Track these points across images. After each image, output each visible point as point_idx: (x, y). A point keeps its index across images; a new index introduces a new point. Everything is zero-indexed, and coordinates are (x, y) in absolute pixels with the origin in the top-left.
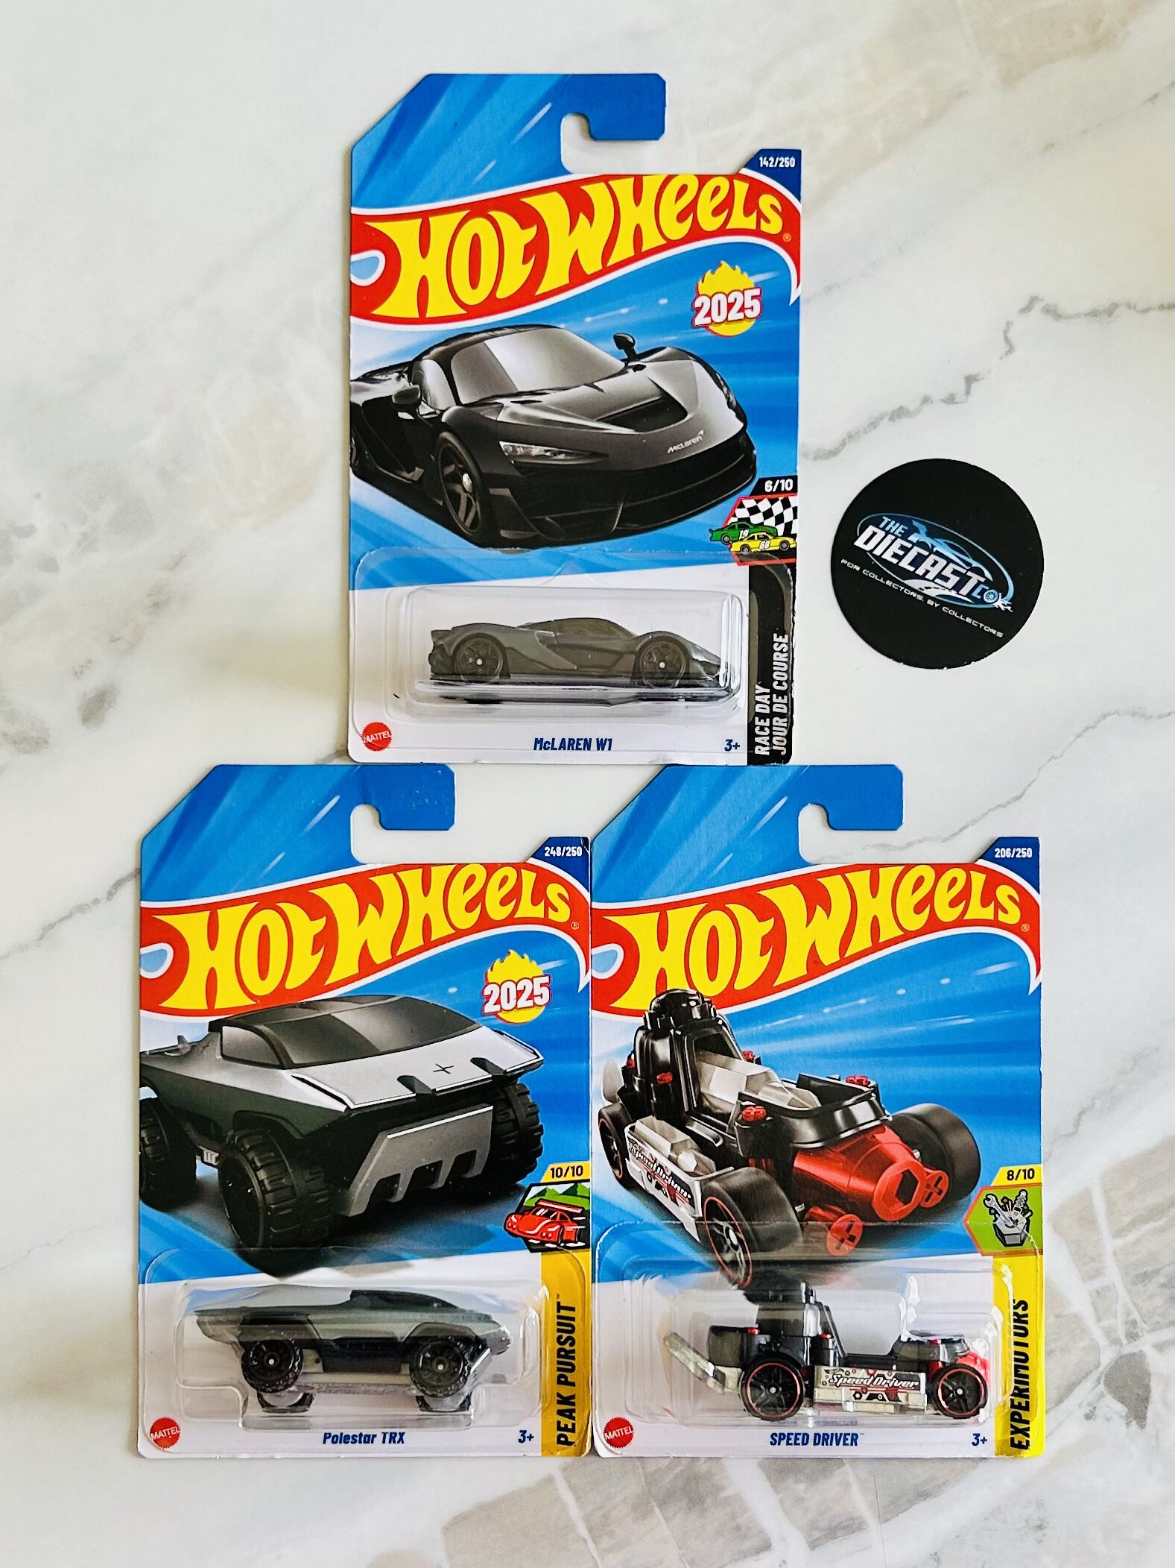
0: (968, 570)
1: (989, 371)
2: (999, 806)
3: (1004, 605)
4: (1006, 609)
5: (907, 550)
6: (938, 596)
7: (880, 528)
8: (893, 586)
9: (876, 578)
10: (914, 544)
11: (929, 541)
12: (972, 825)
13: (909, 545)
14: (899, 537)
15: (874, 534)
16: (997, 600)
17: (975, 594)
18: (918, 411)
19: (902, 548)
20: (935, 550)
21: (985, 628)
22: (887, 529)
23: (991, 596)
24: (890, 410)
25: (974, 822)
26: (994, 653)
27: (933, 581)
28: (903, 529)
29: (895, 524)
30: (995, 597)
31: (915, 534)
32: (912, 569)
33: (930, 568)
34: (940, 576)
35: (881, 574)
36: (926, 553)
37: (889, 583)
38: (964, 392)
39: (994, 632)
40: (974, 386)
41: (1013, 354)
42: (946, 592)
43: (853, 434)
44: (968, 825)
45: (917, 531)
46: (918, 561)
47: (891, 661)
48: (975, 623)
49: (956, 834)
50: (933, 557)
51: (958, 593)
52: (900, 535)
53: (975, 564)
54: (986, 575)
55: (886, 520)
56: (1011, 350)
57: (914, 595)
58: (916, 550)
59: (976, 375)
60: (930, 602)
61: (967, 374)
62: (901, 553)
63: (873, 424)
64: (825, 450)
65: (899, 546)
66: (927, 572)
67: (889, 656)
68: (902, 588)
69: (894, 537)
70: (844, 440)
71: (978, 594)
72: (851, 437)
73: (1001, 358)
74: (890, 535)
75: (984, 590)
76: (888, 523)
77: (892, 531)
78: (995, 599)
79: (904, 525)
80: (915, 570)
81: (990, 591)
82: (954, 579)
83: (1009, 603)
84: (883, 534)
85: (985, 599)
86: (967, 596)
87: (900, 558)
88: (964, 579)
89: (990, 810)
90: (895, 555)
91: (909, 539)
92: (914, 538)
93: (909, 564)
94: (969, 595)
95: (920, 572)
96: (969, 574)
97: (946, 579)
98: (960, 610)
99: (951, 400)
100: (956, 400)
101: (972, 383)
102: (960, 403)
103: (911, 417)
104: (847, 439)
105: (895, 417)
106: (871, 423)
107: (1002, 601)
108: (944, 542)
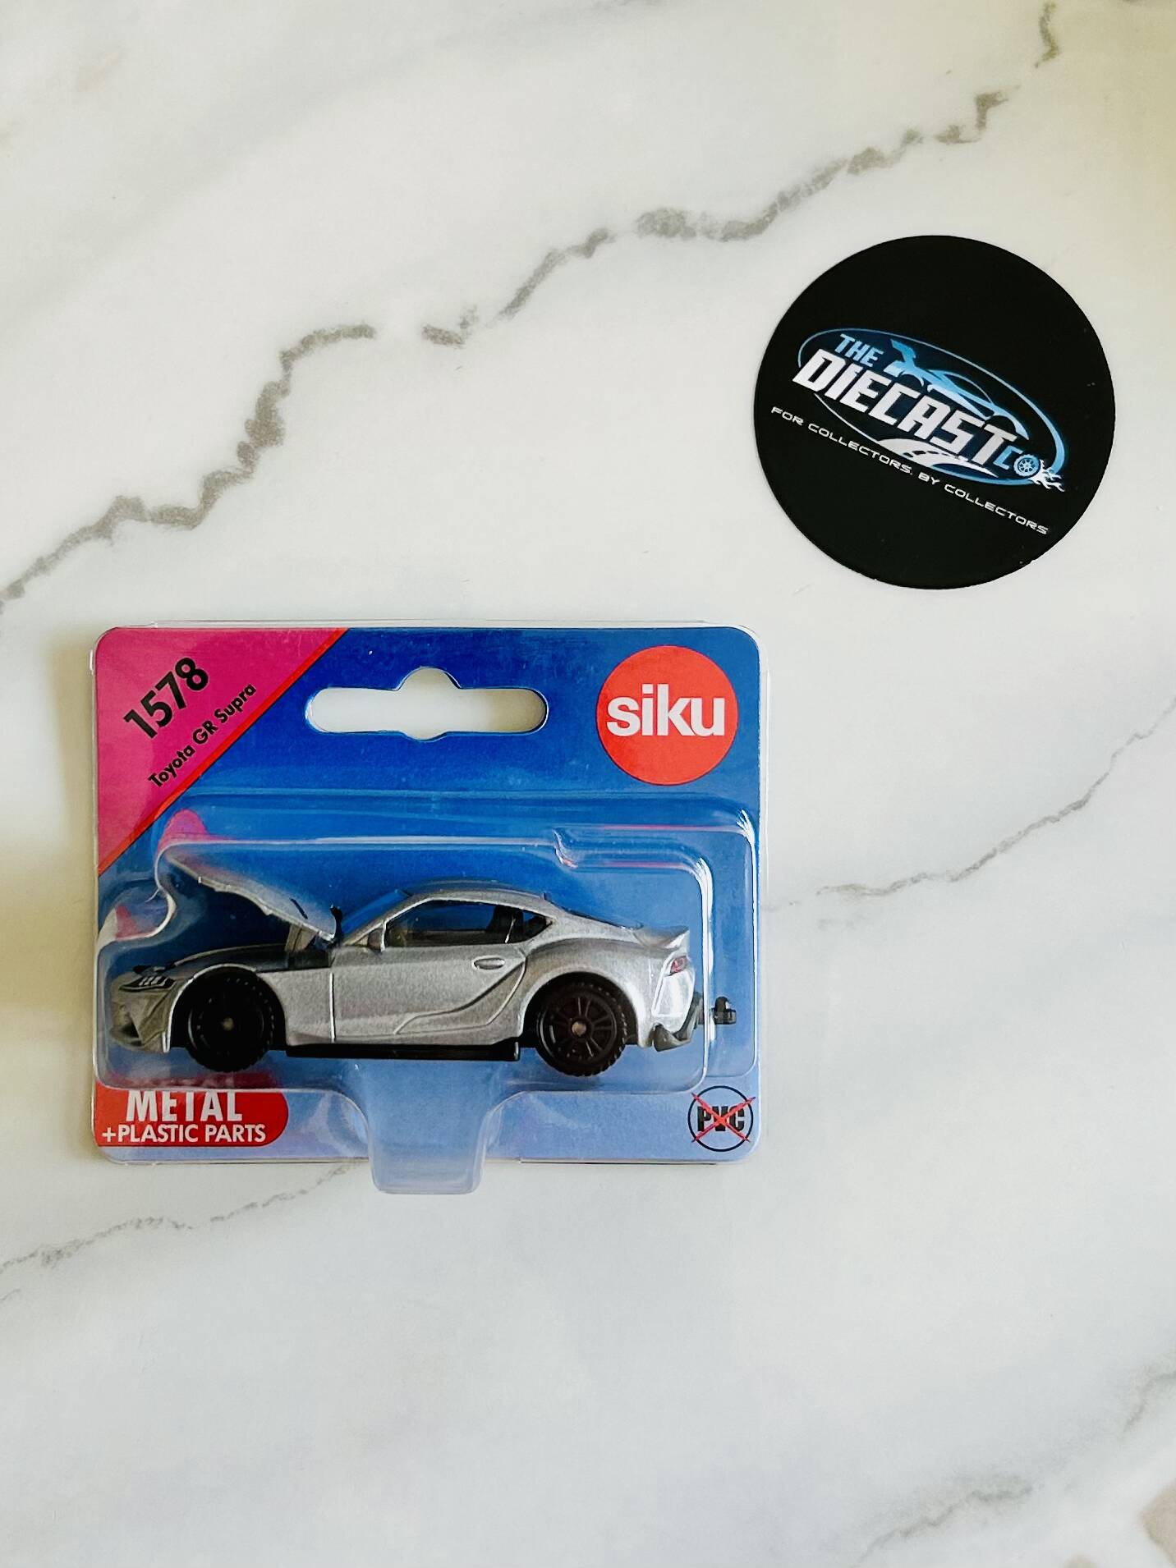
1: (1017, 88)
2: (1047, 819)
3: (1049, 480)
4: (1054, 487)
5: (882, 390)
6: (936, 466)
7: (836, 354)
8: (860, 451)
9: (831, 438)
10: (894, 380)
11: (920, 374)
12: (1002, 851)
13: (886, 382)
14: (869, 368)
15: (827, 363)
16: (1034, 474)
17: (999, 462)
18: (898, 156)
19: (875, 386)
20: (930, 388)
21: (1017, 519)
22: (849, 354)
23: (1027, 466)
24: (850, 158)
25: (1006, 846)
26: (1033, 562)
27: (927, 441)
28: (876, 354)
29: (860, 348)
30: (1033, 466)
31: (897, 362)
32: (891, 421)
33: (922, 420)
34: (939, 432)
35: (840, 430)
36: (915, 394)
37: (852, 445)
38: (975, 122)
39: (1033, 525)
40: (992, 113)
41: (1057, 57)
42: (951, 460)
43: (789, 196)
45: (899, 356)
46: (902, 408)
47: (859, 576)
48: (999, 511)
49: (975, 868)
50: (927, 402)
51: (970, 461)
52: (871, 365)
53: (999, 412)
54: (1017, 431)
55: (847, 339)
56: (1052, 51)
57: (897, 465)
58: (897, 390)
59: (995, 94)
60: (924, 477)
61: (981, 93)
62: (873, 394)
63: (823, 179)
64: (742, 223)
65: (871, 382)
66: (918, 425)
67: (858, 571)
69: (859, 369)
70: (775, 205)
71: (1005, 463)
72: (785, 201)
73: (1037, 66)
74: (853, 365)
75: (1014, 456)
76: (851, 344)
77: (856, 358)
78: (1034, 470)
79: (879, 349)
80: (897, 424)
82: (964, 438)
83: (1059, 477)
84: (843, 362)
85: (1018, 472)
86: (985, 466)
87: (871, 403)
88: (981, 437)
89: (1031, 827)
90: (863, 399)
91: (885, 371)
92: (894, 369)
93: (889, 413)
94: (989, 464)
95: (906, 425)
96: (989, 428)
97: (951, 438)
98: (975, 489)
99: (952, 136)
100: (961, 137)
101: (988, 108)
102: (969, 142)
103: (883, 167)
104: (779, 206)
105: (860, 167)
106: (818, 177)
107: (1046, 473)
108: (947, 376)
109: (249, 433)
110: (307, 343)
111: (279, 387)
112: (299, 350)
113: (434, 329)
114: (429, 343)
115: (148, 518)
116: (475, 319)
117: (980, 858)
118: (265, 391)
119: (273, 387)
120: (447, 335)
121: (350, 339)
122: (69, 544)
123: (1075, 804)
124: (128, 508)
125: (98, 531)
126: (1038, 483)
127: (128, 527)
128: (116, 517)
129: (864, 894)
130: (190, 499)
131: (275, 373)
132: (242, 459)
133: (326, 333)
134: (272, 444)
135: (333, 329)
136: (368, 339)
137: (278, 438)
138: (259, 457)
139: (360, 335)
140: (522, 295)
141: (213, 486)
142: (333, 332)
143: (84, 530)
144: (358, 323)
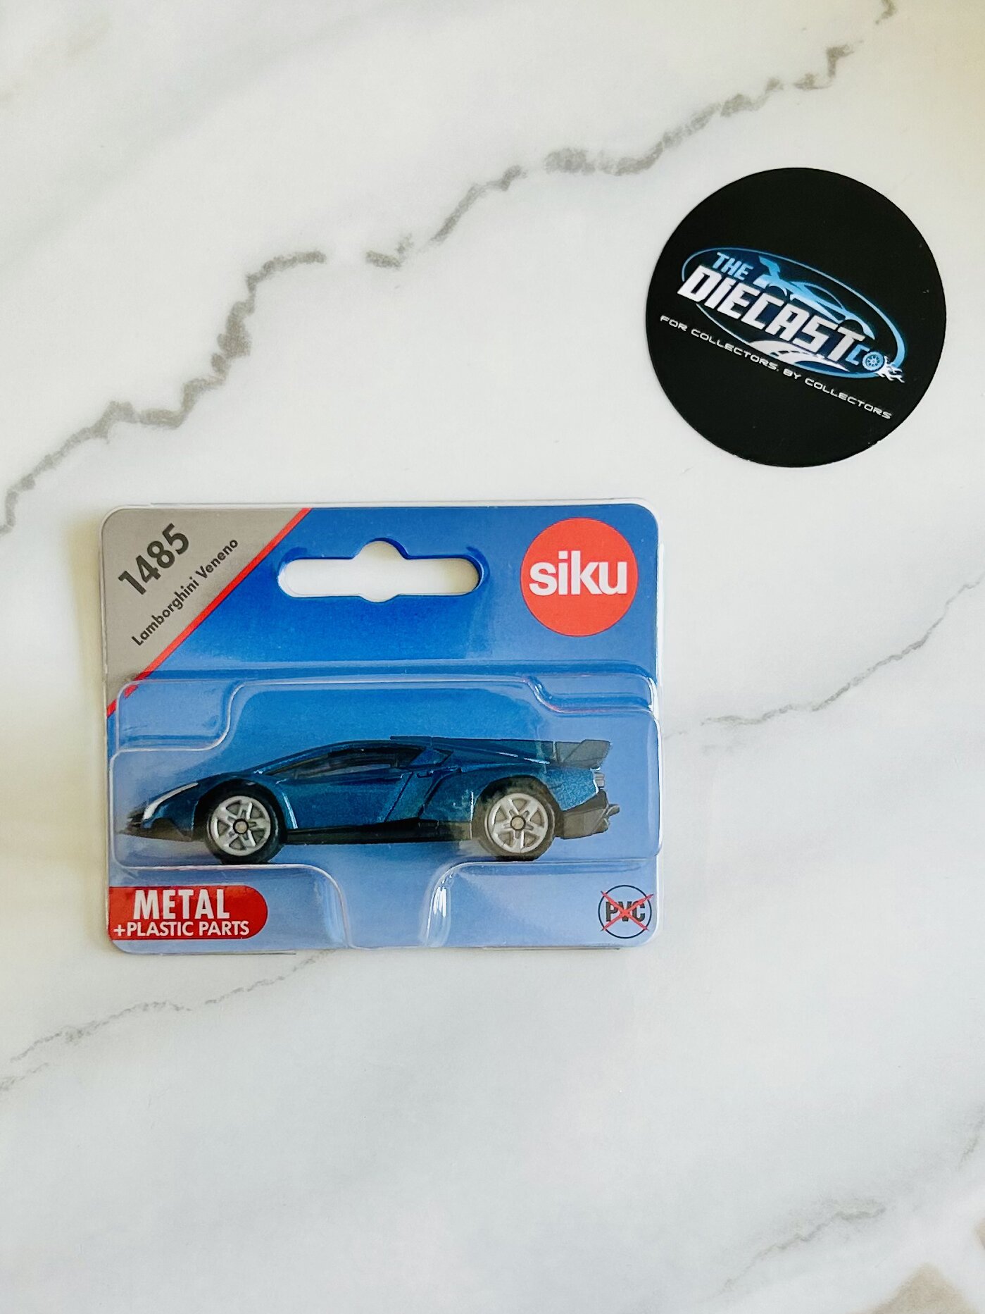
0: (840, 325)
1: (861, 42)
2: (892, 657)
3: (892, 373)
4: (895, 379)
5: (753, 300)
6: (797, 363)
7: (713, 269)
8: (735, 351)
9: (710, 341)
10: (763, 291)
11: (784, 285)
12: (856, 685)
13: (756, 292)
14: (741, 281)
15: (706, 277)
16: (880, 368)
17: (850, 359)
18: (763, 100)
19: (746, 296)
20: (792, 297)
21: (865, 407)
23: (873, 361)
24: (722, 104)
25: (857, 681)
26: (879, 442)
27: (791, 341)
28: (747, 269)
29: (733, 264)
30: (878, 362)
31: (764, 276)
33: (786, 324)
34: (800, 334)
35: (717, 334)
36: (779, 303)
37: (728, 347)
38: (827, 72)
39: (878, 411)
40: (842, 64)
41: (893, 15)
42: (811, 358)
43: (671, 136)
44: (849, 684)
45: (765, 270)
46: (769, 314)
48: (851, 399)
49: (832, 699)
50: (790, 308)
51: (826, 359)
52: (742, 279)
53: (850, 316)
54: (865, 332)
55: (723, 257)
56: (890, 11)
57: (765, 362)
58: (765, 300)
59: (846, 45)
60: (788, 372)
61: (831, 46)
62: (745, 303)
63: (700, 121)
64: (633, 159)
65: (742, 293)
66: (783, 329)
67: (733, 452)
68: (747, 354)
69: (733, 282)
70: (659, 144)
71: (855, 359)
72: (669, 140)
73: (877, 22)
74: (728, 279)
75: (863, 353)
76: (726, 261)
77: (730, 273)
78: (880, 365)
79: (749, 264)
80: (765, 328)
81: (874, 353)
82: (821, 339)
83: (901, 371)
84: (718, 277)
85: (866, 367)
87: (744, 311)
88: (835, 338)
89: (879, 664)
90: (736, 307)
92: (762, 281)
93: (759, 318)
94: (842, 360)
95: (772, 329)
96: (842, 330)
97: (810, 339)
98: (832, 382)
99: (808, 83)
100: (814, 84)
101: (837, 58)
102: (822, 88)
103: (751, 110)
104: (663, 144)
105: (731, 110)
106: (697, 119)
107: (888, 367)
108: (806, 286)
109: (220, 346)
110: (269, 267)
111: (245, 306)
112: (262, 274)
113: (376, 254)
114: (372, 266)
115: (139, 420)
116: (411, 245)
117: (836, 691)
118: (233, 309)
119: (240, 306)
120: (387, 260)
121: (305, 264)
122: (72, 443)
123: (915, 644)
124: (120, 412)
125: (95, 432)
126: (883, 376)
127: (120, 428)
128: (110, 419)
129: (741, 723)
130: (172, 402)
131: (243, 295)
132: (215, 368)
133: (285, 260)
134: (241, 356)
135: (290, 255)
136: (319, 264)
137: (246, 350)
138: (230, 366)
139: (313, 261)
140: (449, 226)
141: (192, 392)
142: (290, 258)
143: (84, 431)
144: (312, 250)
